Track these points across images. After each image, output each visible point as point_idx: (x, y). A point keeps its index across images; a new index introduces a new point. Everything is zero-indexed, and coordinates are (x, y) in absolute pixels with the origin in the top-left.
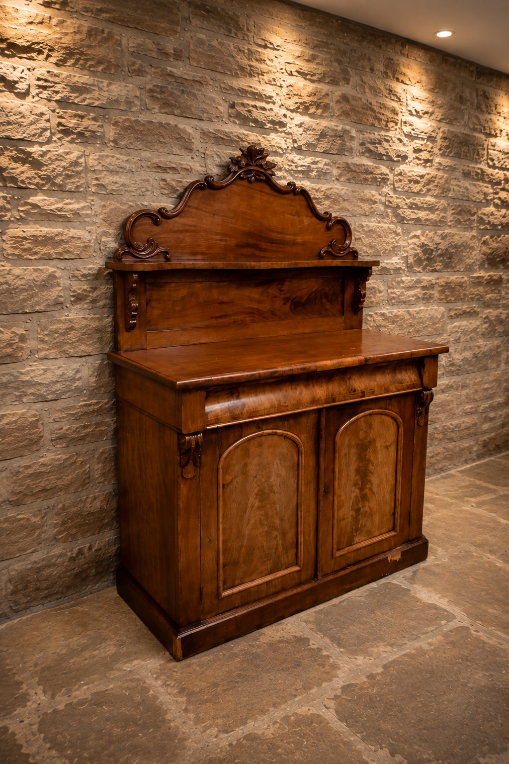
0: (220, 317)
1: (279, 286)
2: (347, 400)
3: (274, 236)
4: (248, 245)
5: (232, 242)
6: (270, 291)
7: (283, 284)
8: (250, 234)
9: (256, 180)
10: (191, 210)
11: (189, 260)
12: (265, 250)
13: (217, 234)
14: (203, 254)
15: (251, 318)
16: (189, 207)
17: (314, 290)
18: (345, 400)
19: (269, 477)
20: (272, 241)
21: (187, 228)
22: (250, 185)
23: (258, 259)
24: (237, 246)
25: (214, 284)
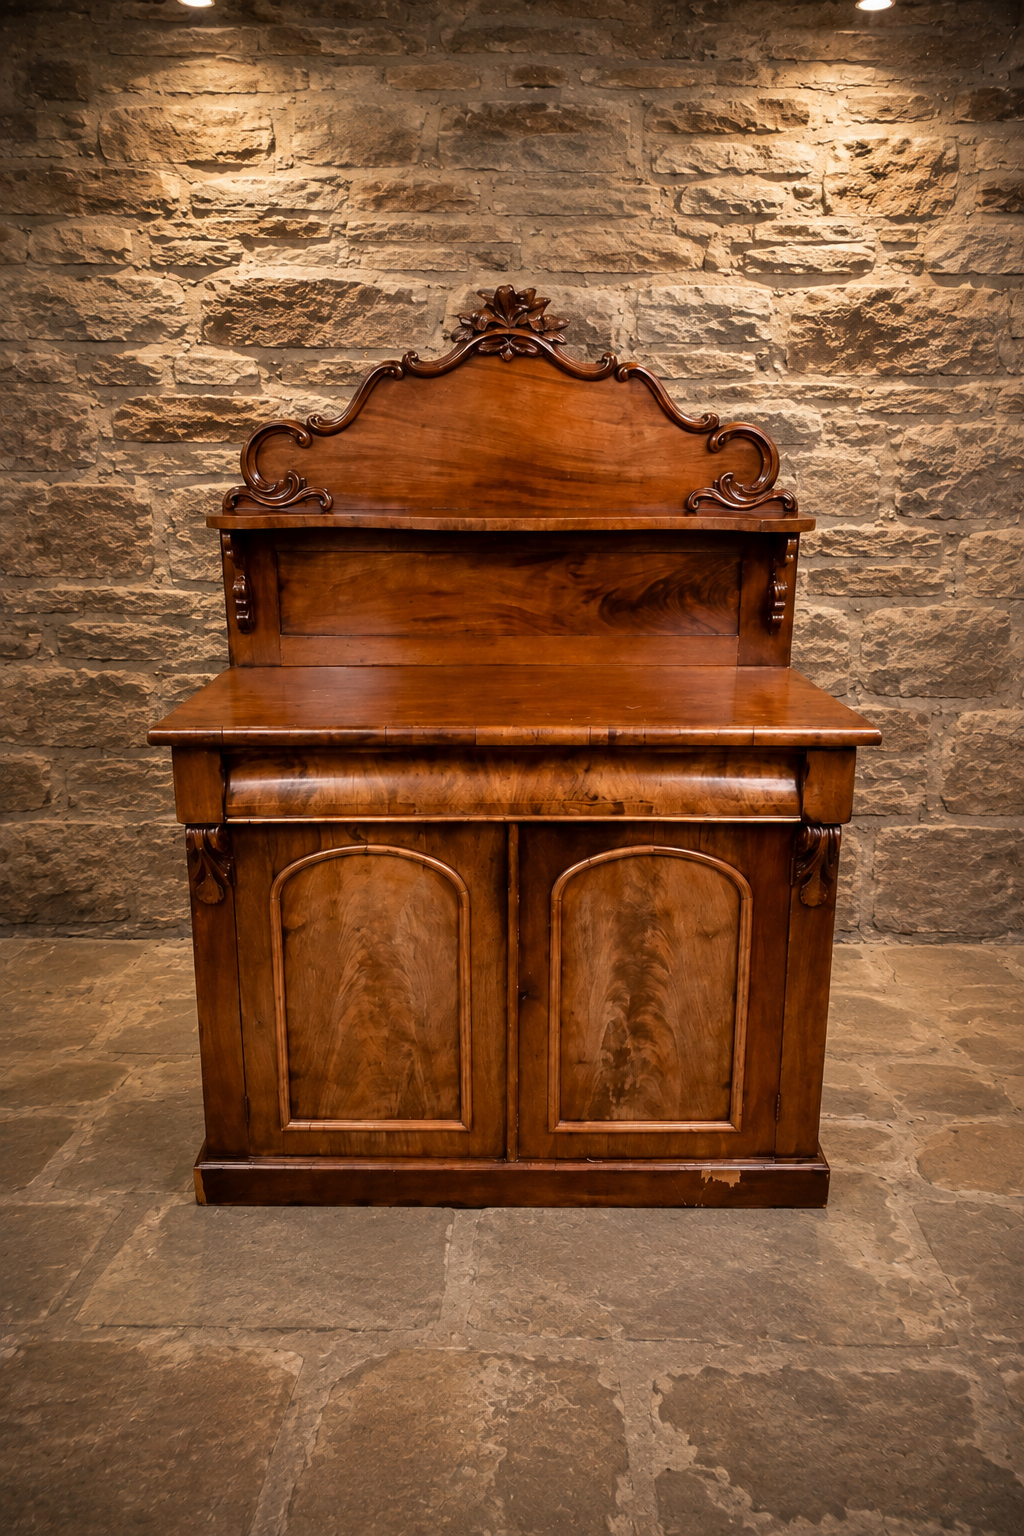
0: (435, 620)
1: (572, 567)
2: (572, 814)
3: (569, 466)
4: (505, 484)
5: (468, 478)
6: (550, 575)
7: (582, 563)
8: (506, 462)
9: (517, 354)
10: (371, 418)
11: (371, 510)
12: (545, 494)
13: (431, 462)
14: (402, 500)
15: (504, 626)
16: (368, 412)
17: (662, 576)
18: (567, 814)
19: (389, 938)
20: (562, 476)
21: (365, 451)
22: (506, 367)
23: (525, 510)
24: (478, 485)
25: (421, 556)
